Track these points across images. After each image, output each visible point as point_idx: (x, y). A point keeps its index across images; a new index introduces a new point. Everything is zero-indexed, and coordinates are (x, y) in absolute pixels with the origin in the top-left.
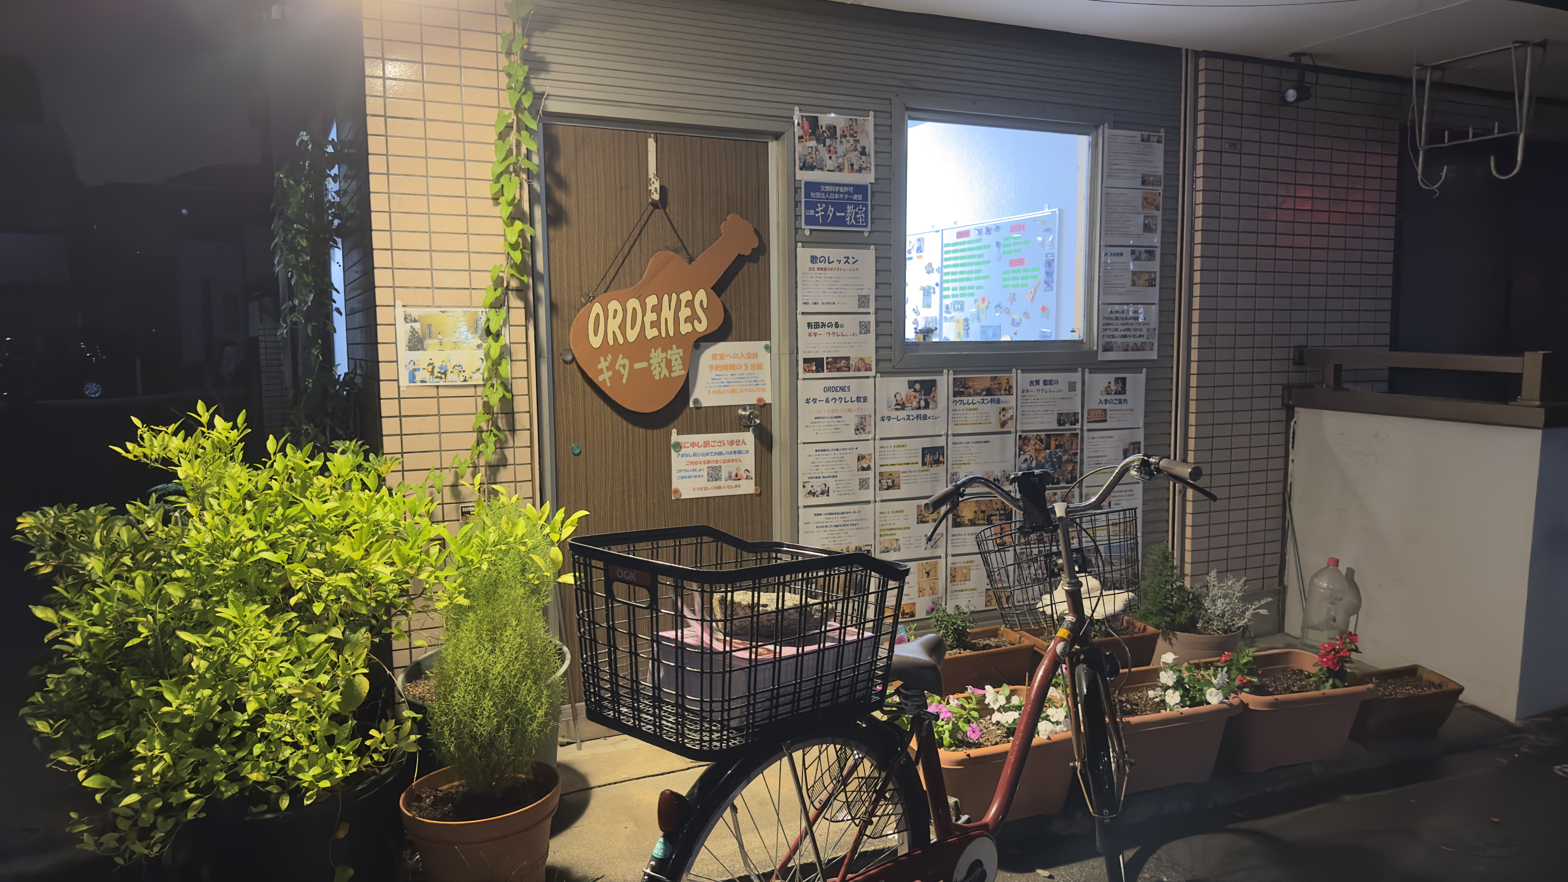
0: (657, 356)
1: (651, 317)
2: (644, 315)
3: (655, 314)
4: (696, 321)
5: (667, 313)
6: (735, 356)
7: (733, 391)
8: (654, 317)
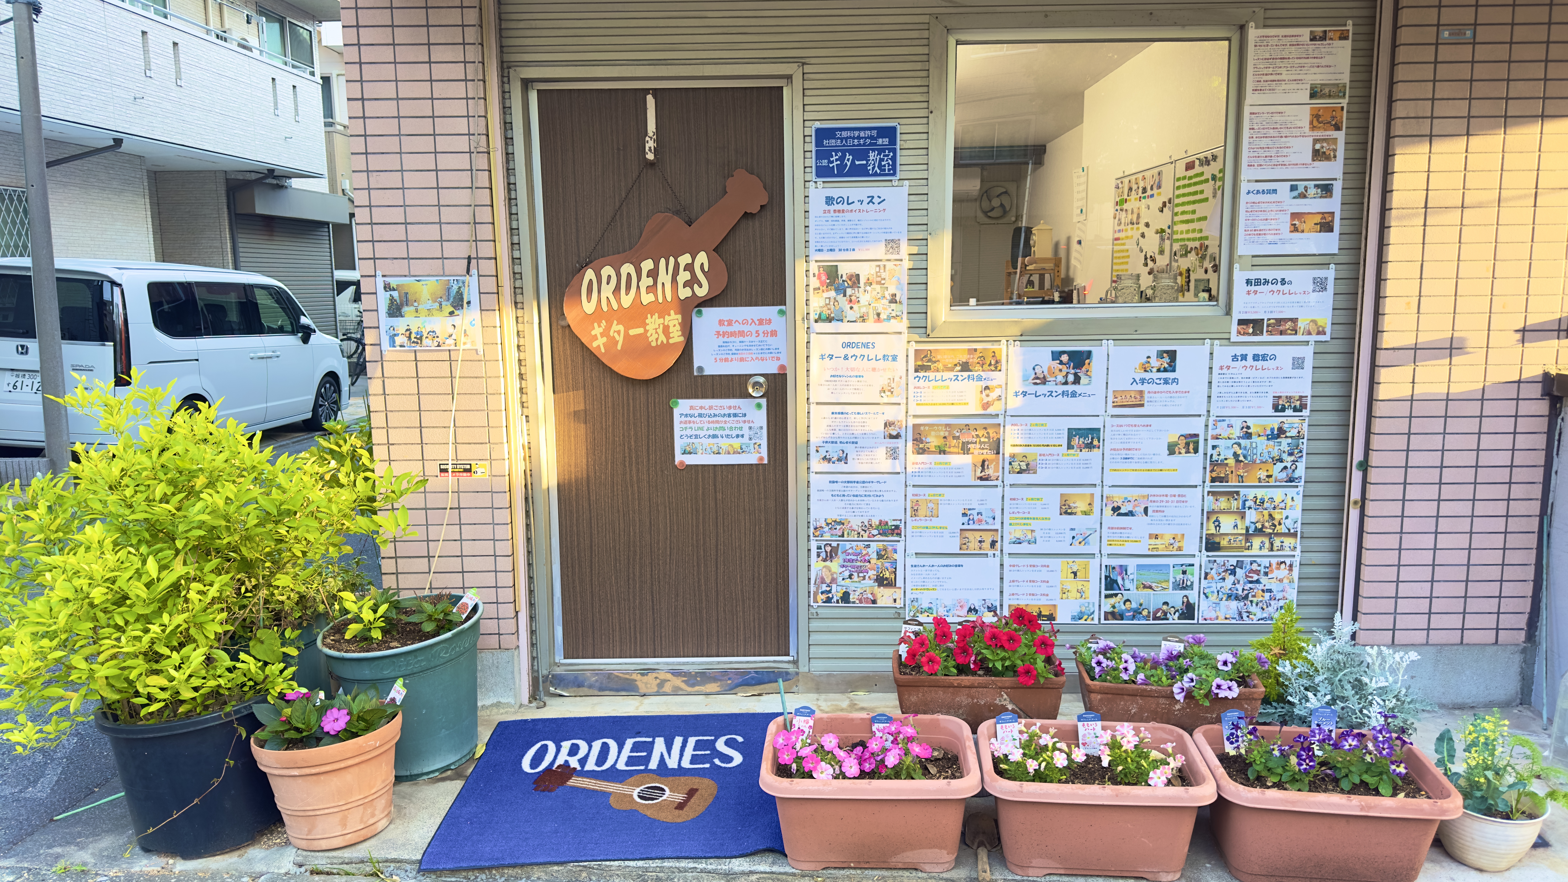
0: (653, 323)
1: (646, 281)
2: (639, 279)
3: (651, 279)
4: (696, 286)
5: (664, 278)
6: (745, 322)
7: (742, 360)
8: (650, 281)
